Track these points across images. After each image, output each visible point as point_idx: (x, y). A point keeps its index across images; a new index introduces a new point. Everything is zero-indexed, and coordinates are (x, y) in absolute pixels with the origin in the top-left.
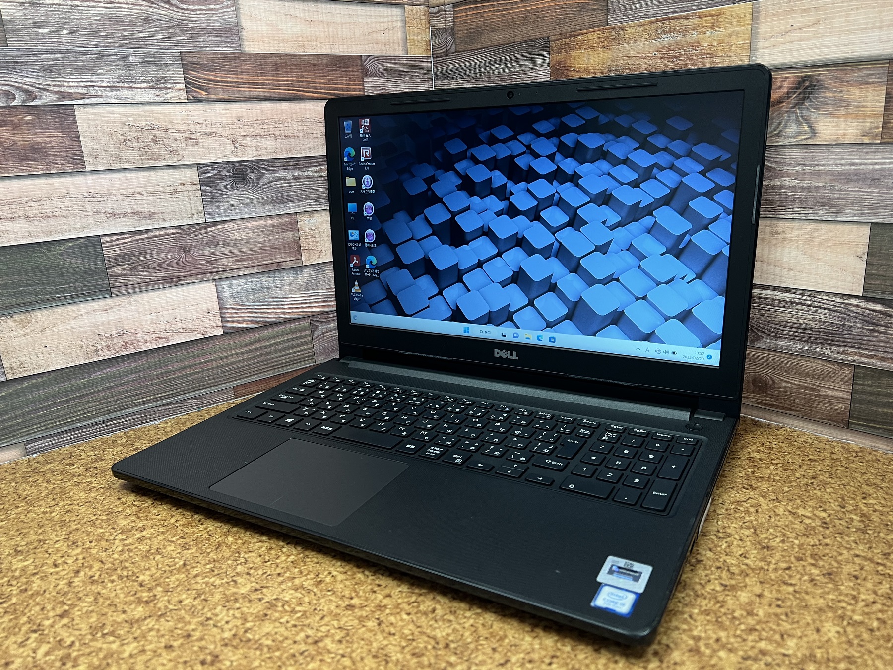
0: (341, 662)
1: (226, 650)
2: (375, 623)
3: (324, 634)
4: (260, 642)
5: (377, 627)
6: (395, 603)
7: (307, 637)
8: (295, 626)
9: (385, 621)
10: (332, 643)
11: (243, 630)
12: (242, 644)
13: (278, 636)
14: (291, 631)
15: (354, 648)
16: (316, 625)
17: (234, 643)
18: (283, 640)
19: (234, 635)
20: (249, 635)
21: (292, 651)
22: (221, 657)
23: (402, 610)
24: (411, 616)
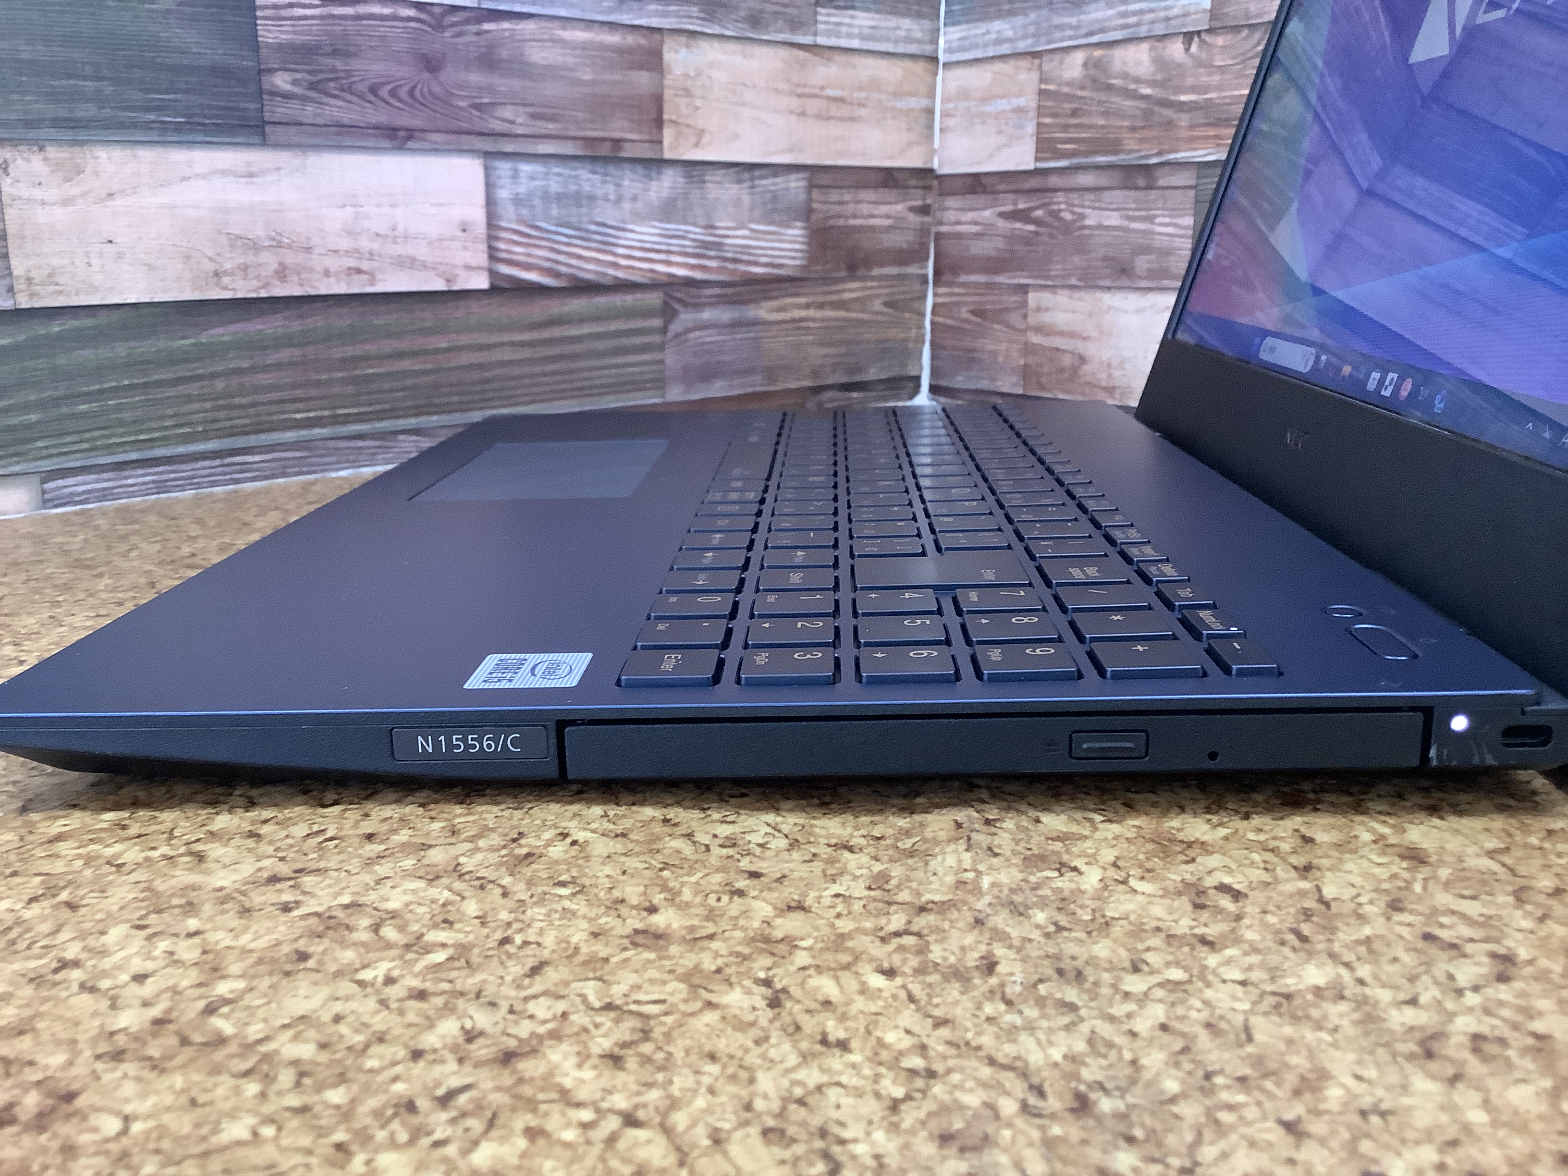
0: (621, 1145)
1: (111, 1074)
2: (758, 997)
3: (542, 1030)
4: (263, 1049)
5: (765, 1015)
6: (826, 931)
7: (471, 1036)
8: (421, 995)
9: (794, 990)
10: (580, 1066)
11: (201, 1004)
12: (188, 1052)
13: (343, 1029)
14: (401, 1012)
15: (675, 1091)
16: (513, 993)
17: (154, 1050)
18: (367, 1046)
19: (159, 1022)
20: (223, 1024)
21: (399, 1088)
22: (80, 1102)
23: (857, 958)
24: (899, 981)
